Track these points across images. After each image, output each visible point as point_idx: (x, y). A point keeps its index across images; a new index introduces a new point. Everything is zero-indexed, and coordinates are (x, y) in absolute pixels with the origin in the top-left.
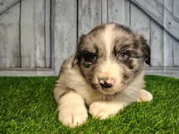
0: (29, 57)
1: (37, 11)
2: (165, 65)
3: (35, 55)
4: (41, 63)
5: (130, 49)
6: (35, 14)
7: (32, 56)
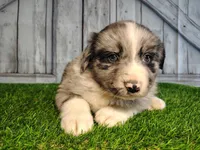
0: (28, 61)
1: (38, 10)
2: (179, 72)
3: (34, 59)
4: (41, 69)
5: (155, 51)
6: (35, 13)
7: (31, 60)
